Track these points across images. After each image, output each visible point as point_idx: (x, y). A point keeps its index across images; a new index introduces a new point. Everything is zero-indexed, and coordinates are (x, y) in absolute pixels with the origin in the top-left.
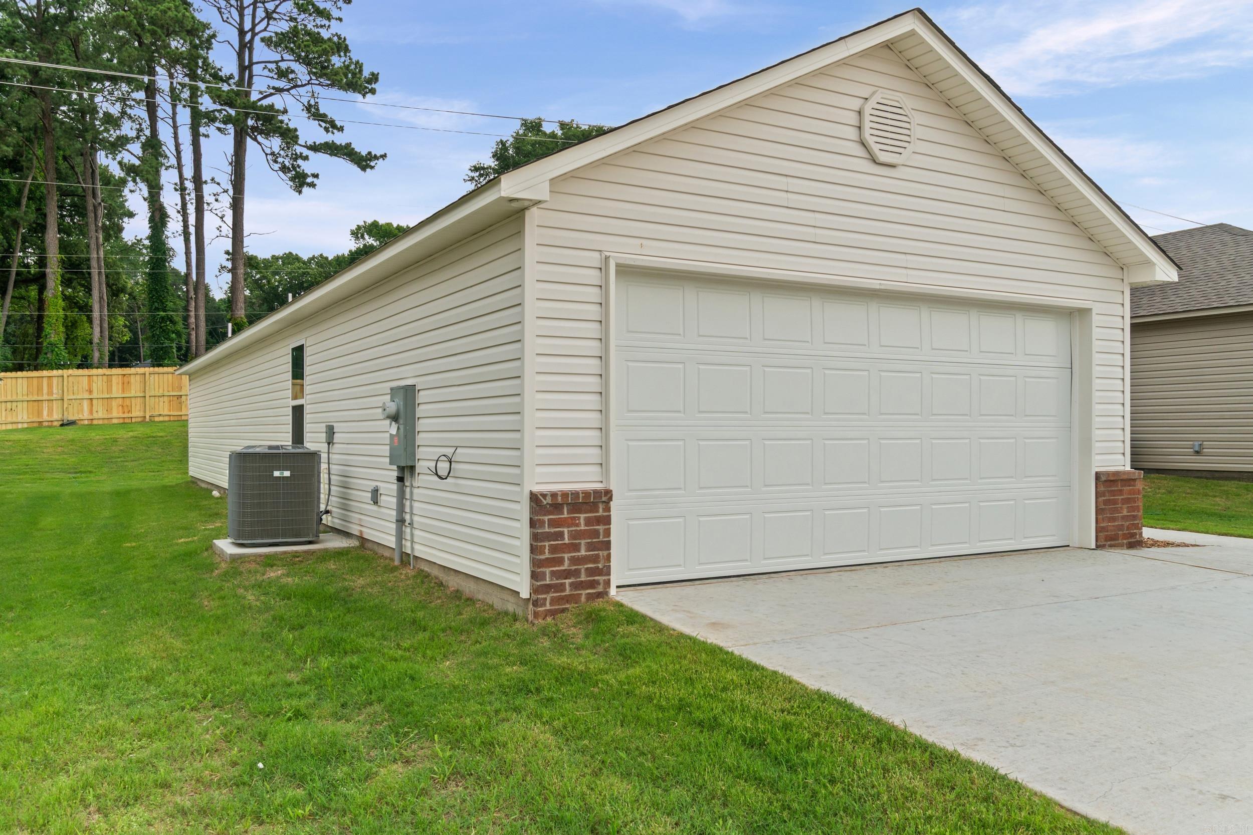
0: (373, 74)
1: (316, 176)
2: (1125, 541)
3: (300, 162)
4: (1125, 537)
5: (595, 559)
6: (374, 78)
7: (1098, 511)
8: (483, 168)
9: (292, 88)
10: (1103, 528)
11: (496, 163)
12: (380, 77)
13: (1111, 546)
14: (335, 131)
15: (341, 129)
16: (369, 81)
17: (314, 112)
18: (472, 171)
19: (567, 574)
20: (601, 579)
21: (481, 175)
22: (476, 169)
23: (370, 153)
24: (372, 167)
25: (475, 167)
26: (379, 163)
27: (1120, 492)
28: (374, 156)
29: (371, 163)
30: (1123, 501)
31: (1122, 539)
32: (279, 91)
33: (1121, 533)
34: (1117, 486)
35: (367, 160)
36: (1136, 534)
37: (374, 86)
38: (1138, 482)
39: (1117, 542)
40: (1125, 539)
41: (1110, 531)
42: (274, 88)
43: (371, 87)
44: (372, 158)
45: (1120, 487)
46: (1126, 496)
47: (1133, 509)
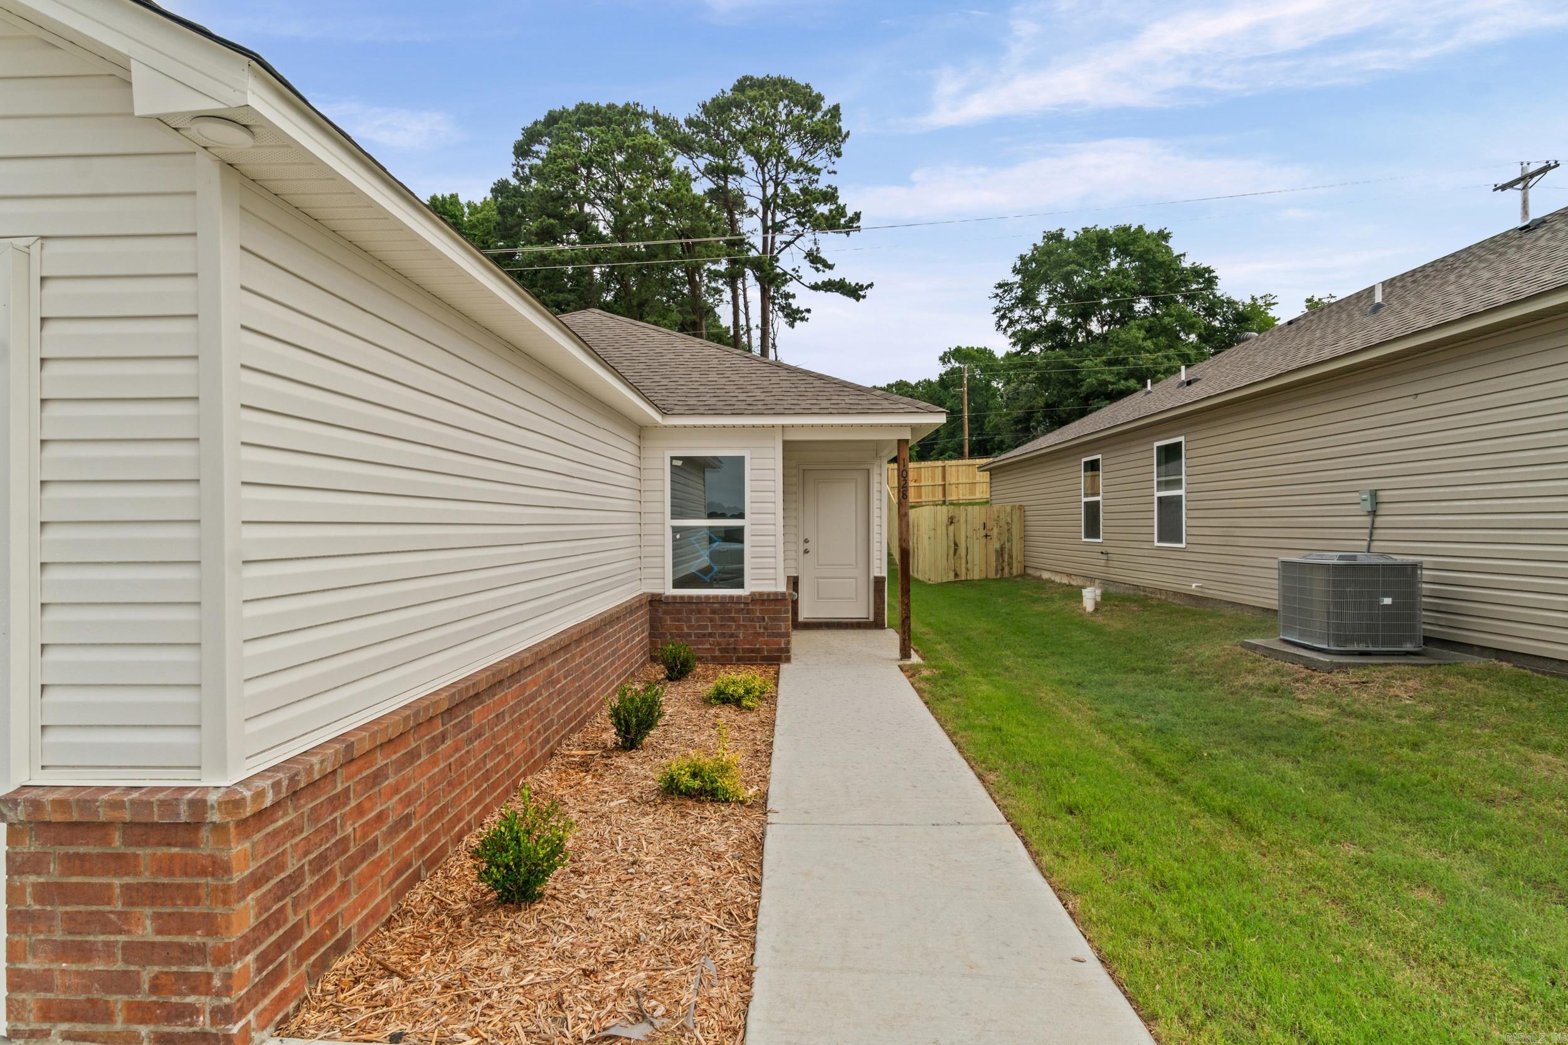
0: (856, 213)
1: (808, 311)
2: (145, 1031)
3: (791, 301)
4: (141, 1013)
6: (857, 216)
8: (1007, 284)
9: (796, 239)
10: (29, 974)
11: (1020, 276)
12: (861, 216)
14: (827, 270)
15: (831, 267)
16: (852, 220)
17: (814, 259)
18: (996, 288)
21: (1005, 291)
22: (1000, 286)
23: (857, 284)
24: (864, 297)
25: (999, 284)
26: (869, 292)
27: (120, 863)
28: (862, 286)
29: (862, 293)
30: (134, 895)
31: (129, 1020)
32: (788, 244)
33: (119, 1000)
34: (105, 841)
35: (857, 290)
36: (193, 1011)
37: (858, 224)
38: (204, 833)
39: (101, 1028)
40: (143, 1021)
41: (67, 988)
42: (785, 242)
43: (855, 225)
44: (861, 288)
45: (117, 842)
46: (146, 878)
47: (185, 924)
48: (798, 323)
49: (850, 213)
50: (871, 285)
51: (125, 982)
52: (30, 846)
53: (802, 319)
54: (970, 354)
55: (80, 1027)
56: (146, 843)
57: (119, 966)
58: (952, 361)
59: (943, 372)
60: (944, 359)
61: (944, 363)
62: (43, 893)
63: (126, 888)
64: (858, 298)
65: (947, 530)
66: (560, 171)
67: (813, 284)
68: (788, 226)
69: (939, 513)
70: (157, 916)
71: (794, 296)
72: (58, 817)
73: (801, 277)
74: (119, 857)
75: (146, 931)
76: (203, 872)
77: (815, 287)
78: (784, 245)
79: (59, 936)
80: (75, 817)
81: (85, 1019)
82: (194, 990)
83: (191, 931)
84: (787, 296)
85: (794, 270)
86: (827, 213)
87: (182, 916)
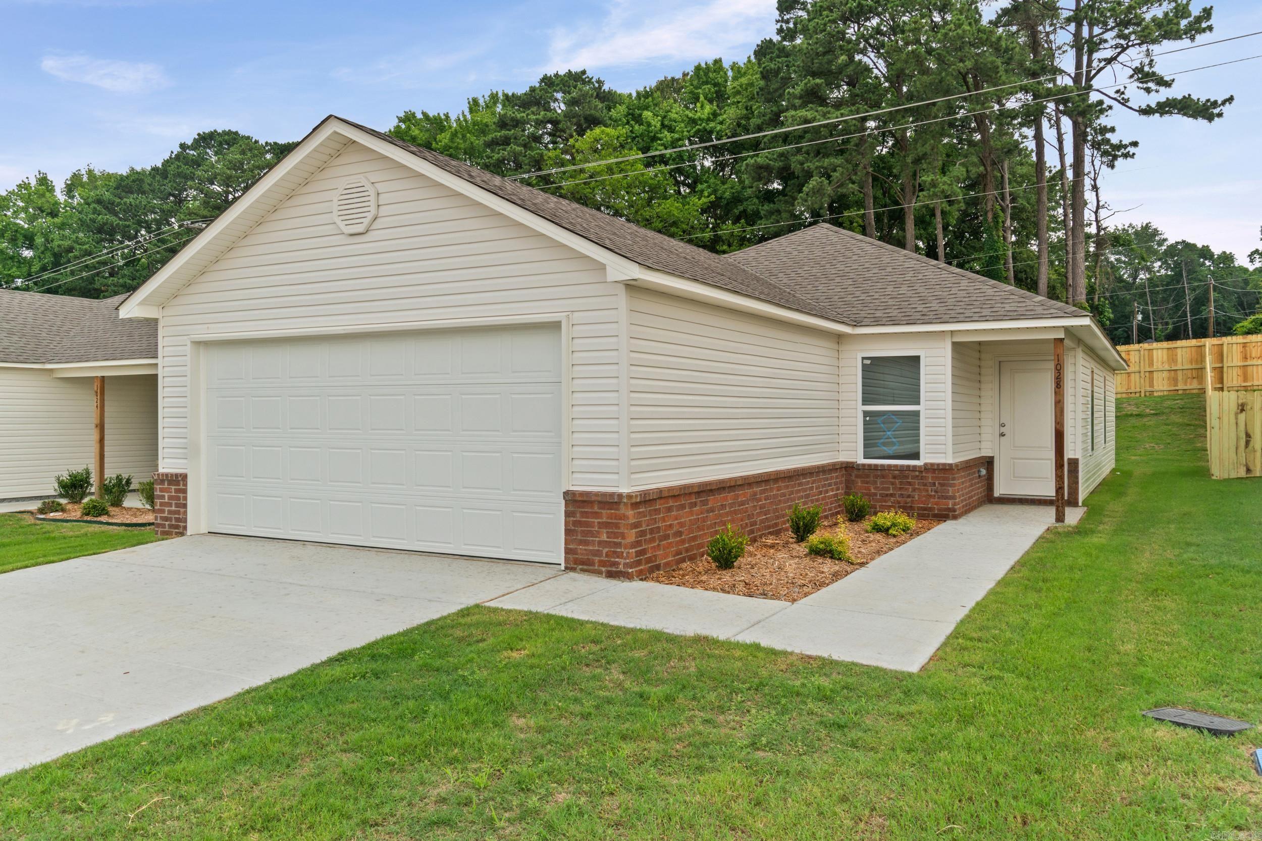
0: (1205, 10)
1: (1135, 144)
2: (604, 569)
3: (1108, 135)
4: (603, 563)
5: (178, 513)
6: (1207, 13)
7: (568, 532)
9: (1119, 54)
10: (571, 549)
12: (1214, 11)
13: (583, 570)
16: (1199, 20)
17: (1145, 76)
19: (166, 519)
20: (182, 524)
23: (1208, 101)
24: (1220, 115)
26: (1226, 109)
27: (597, 515)
28: (1215, 102)
29: (1216, 111)
30: (603, 525)
31: (599, 566)
32: (1109, 61)
33: (597, 559)
34: (592, 507)
35: (1208, 109)
36: (618, 564)
37: (1209, 23)
38: (622, 506)
39: (591, 568)
40: (603, 566)
41: (582, 554)
42: (1105, 60)
43: (1204, 25)
44: (1215, 104)
45: (596, 509)
46: (604, 520)
47: (616, 535)
48: (1119, 162)
49: (1195, 10)
50: (1231, 99)
51: (598, 553)
52: (571, 509)
53: (1126, 156)
55: (585, 567)
56: (604, 509)
57: (597, 548)
62: (575, 523)
63: (599, 523)
64: (1210, 118)
65: (1237, 418)
67: (1144, 107)
68: (1106, 41)
69: (1226, 400)
70: (607, 532)
71: (1113, 130)
72: (580, 499)
73: (1128, 100)
74: (596, 513)
75: (604, 537)
76: (621, 519)
77: (1147, 111)
78: (1103, 63)
79: (579, 537)
80: (585, 499)
81: (586, 565)
82: (618, 557)
83: (617, 538)
84: (1104, 130)
85: (1117, 92)
86: (1160, 15)
87: (615, 533)
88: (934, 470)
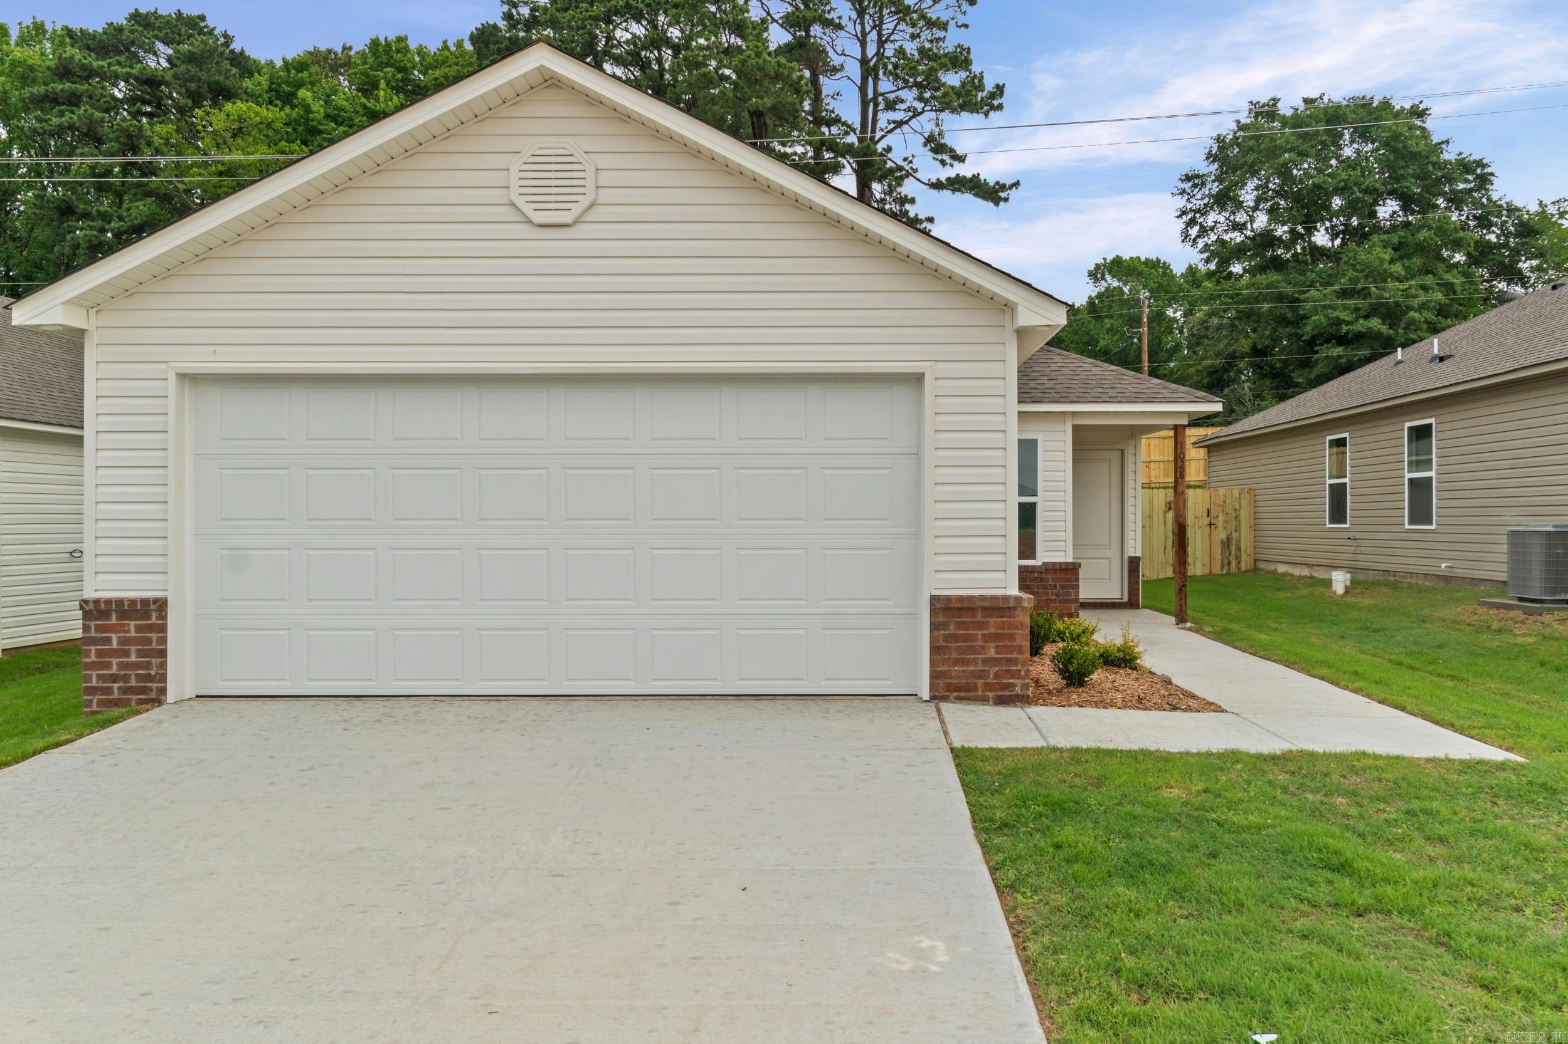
0: (997, 86)
1: (931, 220)
2: (991, 694)
3: (907, 206)
4: (988, 687)
6: (1000, 90)
7: (935, 649)
8: (1198, 176)
9: (911, 118)
10: (941, 672)
11: (1216, 165)
12: (1006, 90)
13: (960, 699)
14: (956, 163)
15: (961, 159)
16: (992, 96)
17: (937, 146)
18: (1182, 181)
21: (1195, 186)
22: (1188, 178)
23: (997, 183)
24: (1006, 200)
25: (1186, 175)
26: (1013, 194)
27: (981, 625)
28: (1004, 185)
29: (1003, 195)
30: (987, 638)
31: (983, 691)
32: (899, 124)
33: (980, 682)
34: (974, 616)
35: (997, 191)
36: (1014, 685)
37: (1000, 101)
38: (1018, 612)
39: (972, 694)
40: (990, 691)
41: (959, 677)
42: (894, 122)
43: (996, 103)
44: (1003, 187)
45: (979, 617)
46: (992, 631)
47: (1009, 649)
49: (989, 86)
50: (1016, 184)
51: (982, 675)
52: (941, 619)
54: (1135, 268)
55: (963, 694)
56: (991, 616)
57: (981, 668)
58: (1108, 277)
59: (1094, 295)
60: (1096, 275)
61: (1096, 280)
62: (946, 638)
63: (984, 635)
64: (997, 201)
65: (1165, 517)
66: (584, 20)
67: (934, 180)
68: (902, 101)
69: (1155, 497)
70: (997, 647)
71: (912, 201)
72: (958, 605)
73: (916, 171)
74: (980, 623)
75: (992, 653)
76: (1017, 629)
77: (937, 186)
78: (892, 126)
79: (954, 656)
80: (965, 605)
81: (965, 690)
82: (1013, 677)
83: (1012, 653)
84: (904, 200)
85: (905, 159)
86: (957, 84)
87: (1007, 647)
88: (1055, 570)
